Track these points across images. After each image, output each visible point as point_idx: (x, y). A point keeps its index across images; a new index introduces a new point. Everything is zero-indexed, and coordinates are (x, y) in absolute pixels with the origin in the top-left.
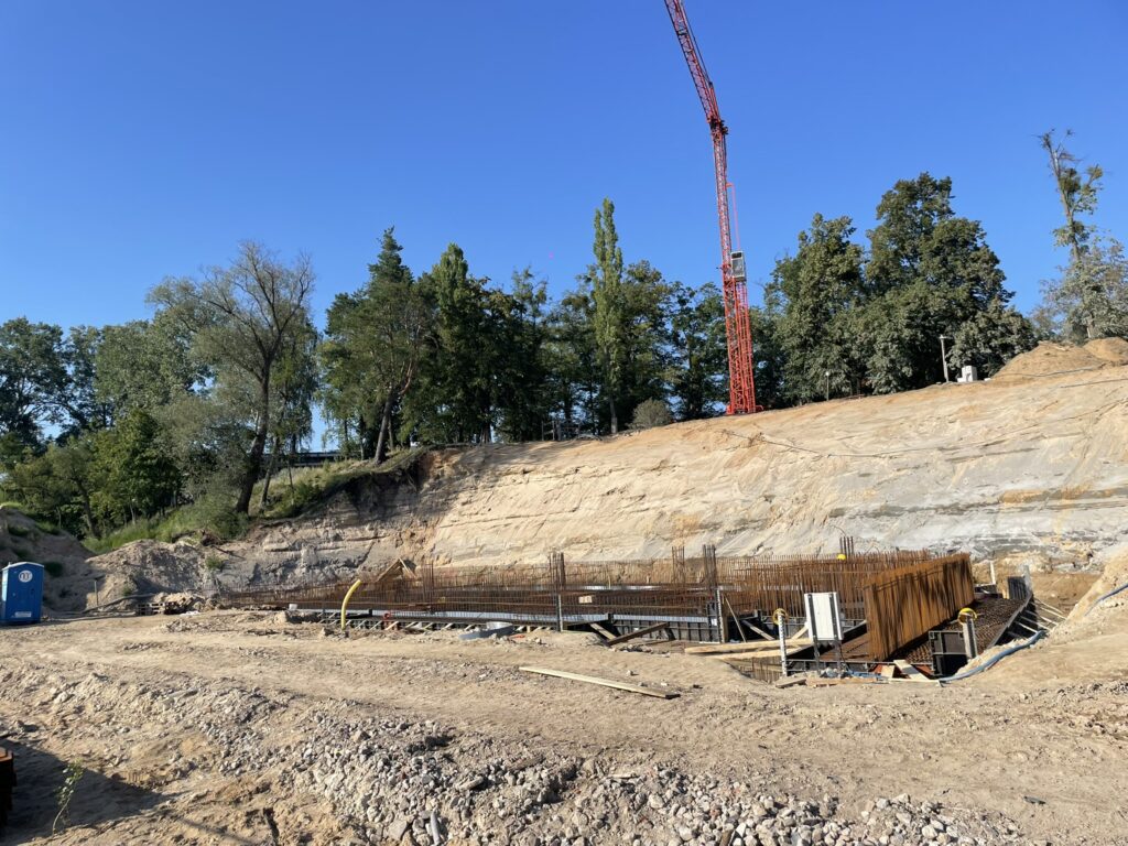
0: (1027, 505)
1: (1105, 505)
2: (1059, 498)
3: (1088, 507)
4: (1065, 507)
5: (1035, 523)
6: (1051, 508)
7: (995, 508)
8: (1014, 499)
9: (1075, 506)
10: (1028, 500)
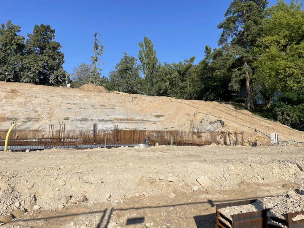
0: (121, 121)
1: (139, 123)
2: (128, 120)
3: (136, 123)
4: (130, 122)
5: (125, 126)
6: (127, 122)
7: (113, 121)
8: (117, 120)
9: (133, 122)
10: (121, 120)
